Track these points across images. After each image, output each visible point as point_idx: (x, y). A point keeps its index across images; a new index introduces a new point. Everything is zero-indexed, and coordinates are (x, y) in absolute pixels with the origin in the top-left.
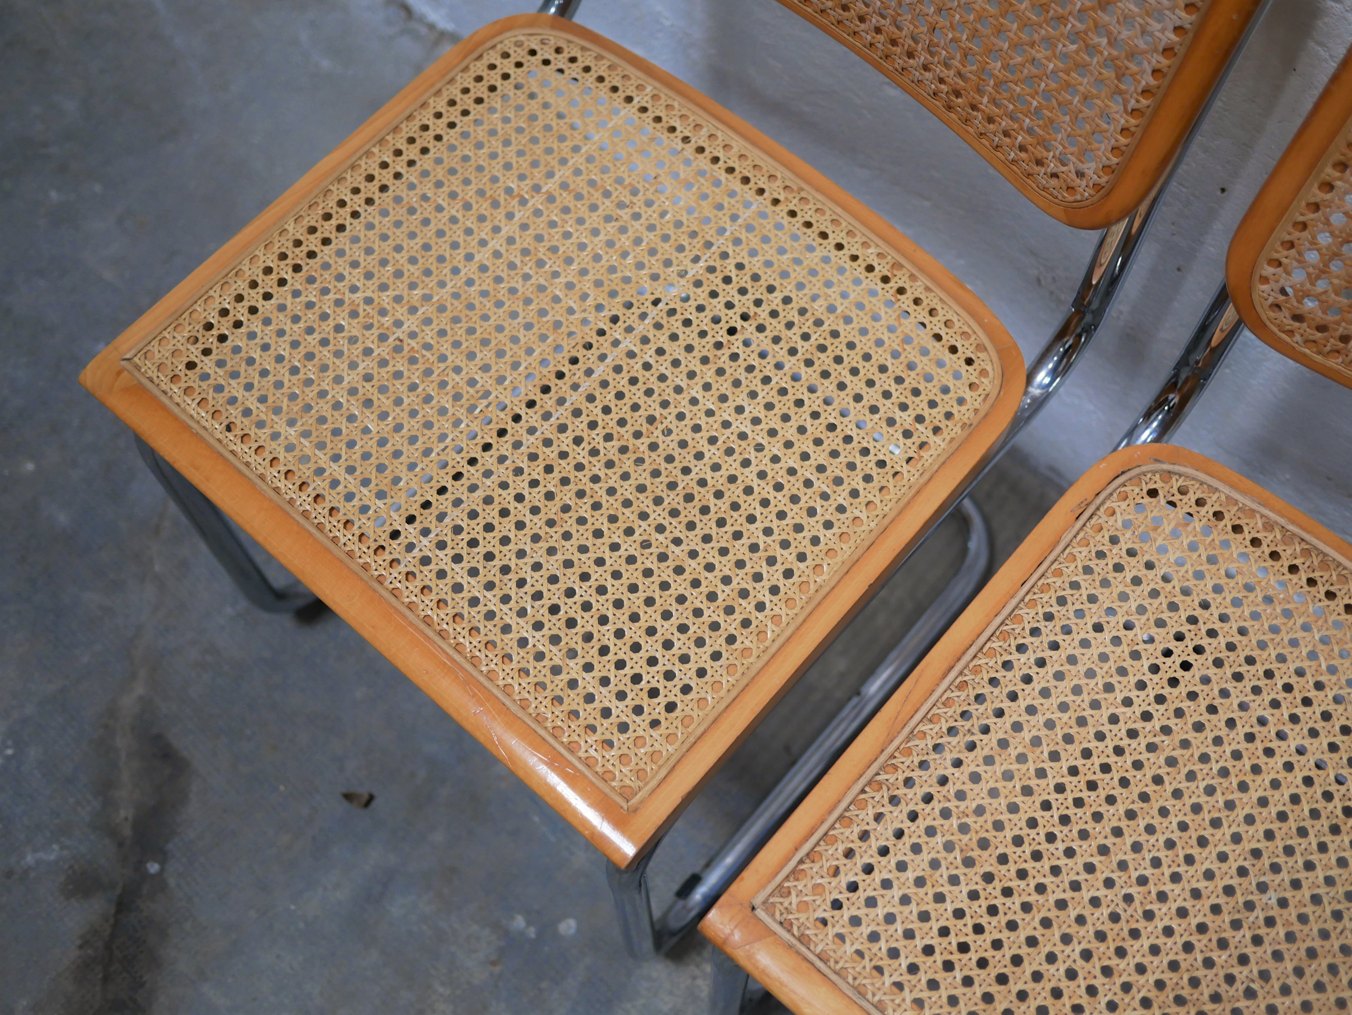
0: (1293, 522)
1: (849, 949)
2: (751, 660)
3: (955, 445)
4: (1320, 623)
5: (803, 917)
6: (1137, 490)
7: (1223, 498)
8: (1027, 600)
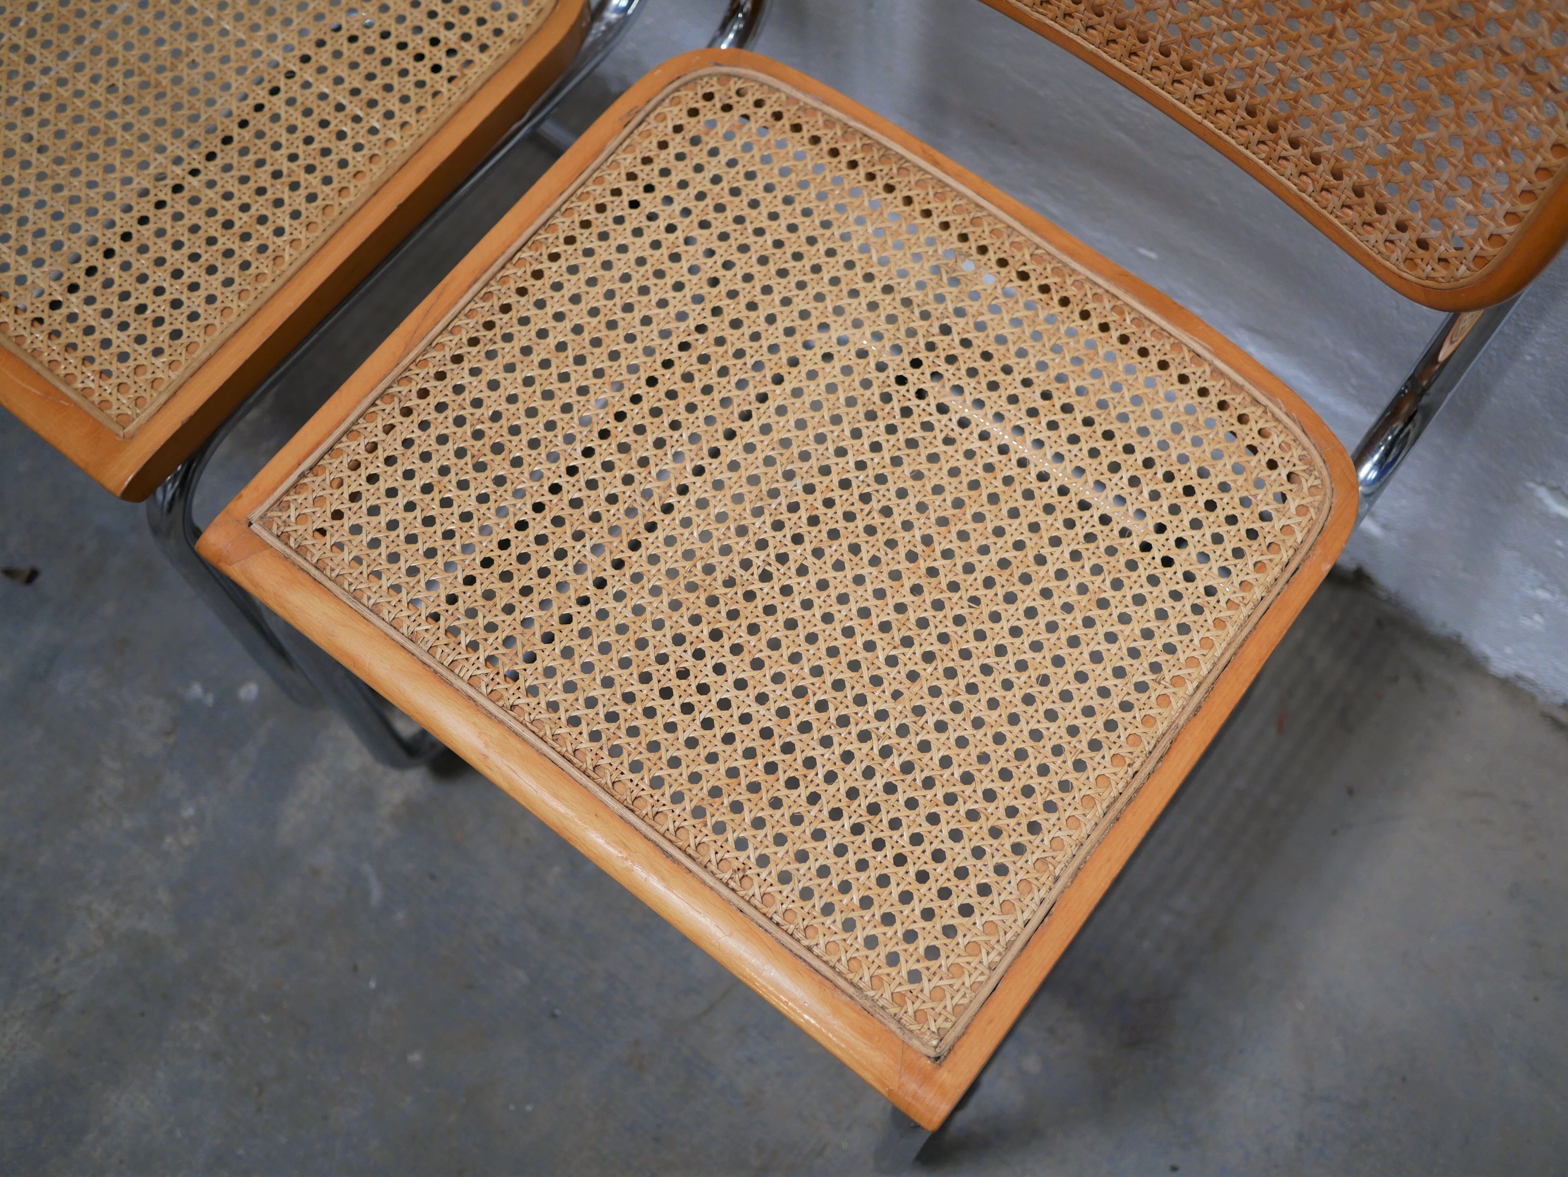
0: (857, 119)
1: (346, 556)
2: (265, 284)
3: (502, 61)
4: (875, 216)
5: (301, 528)
6: (691, 94)
7: (784, 98)
8: (563, 208)
